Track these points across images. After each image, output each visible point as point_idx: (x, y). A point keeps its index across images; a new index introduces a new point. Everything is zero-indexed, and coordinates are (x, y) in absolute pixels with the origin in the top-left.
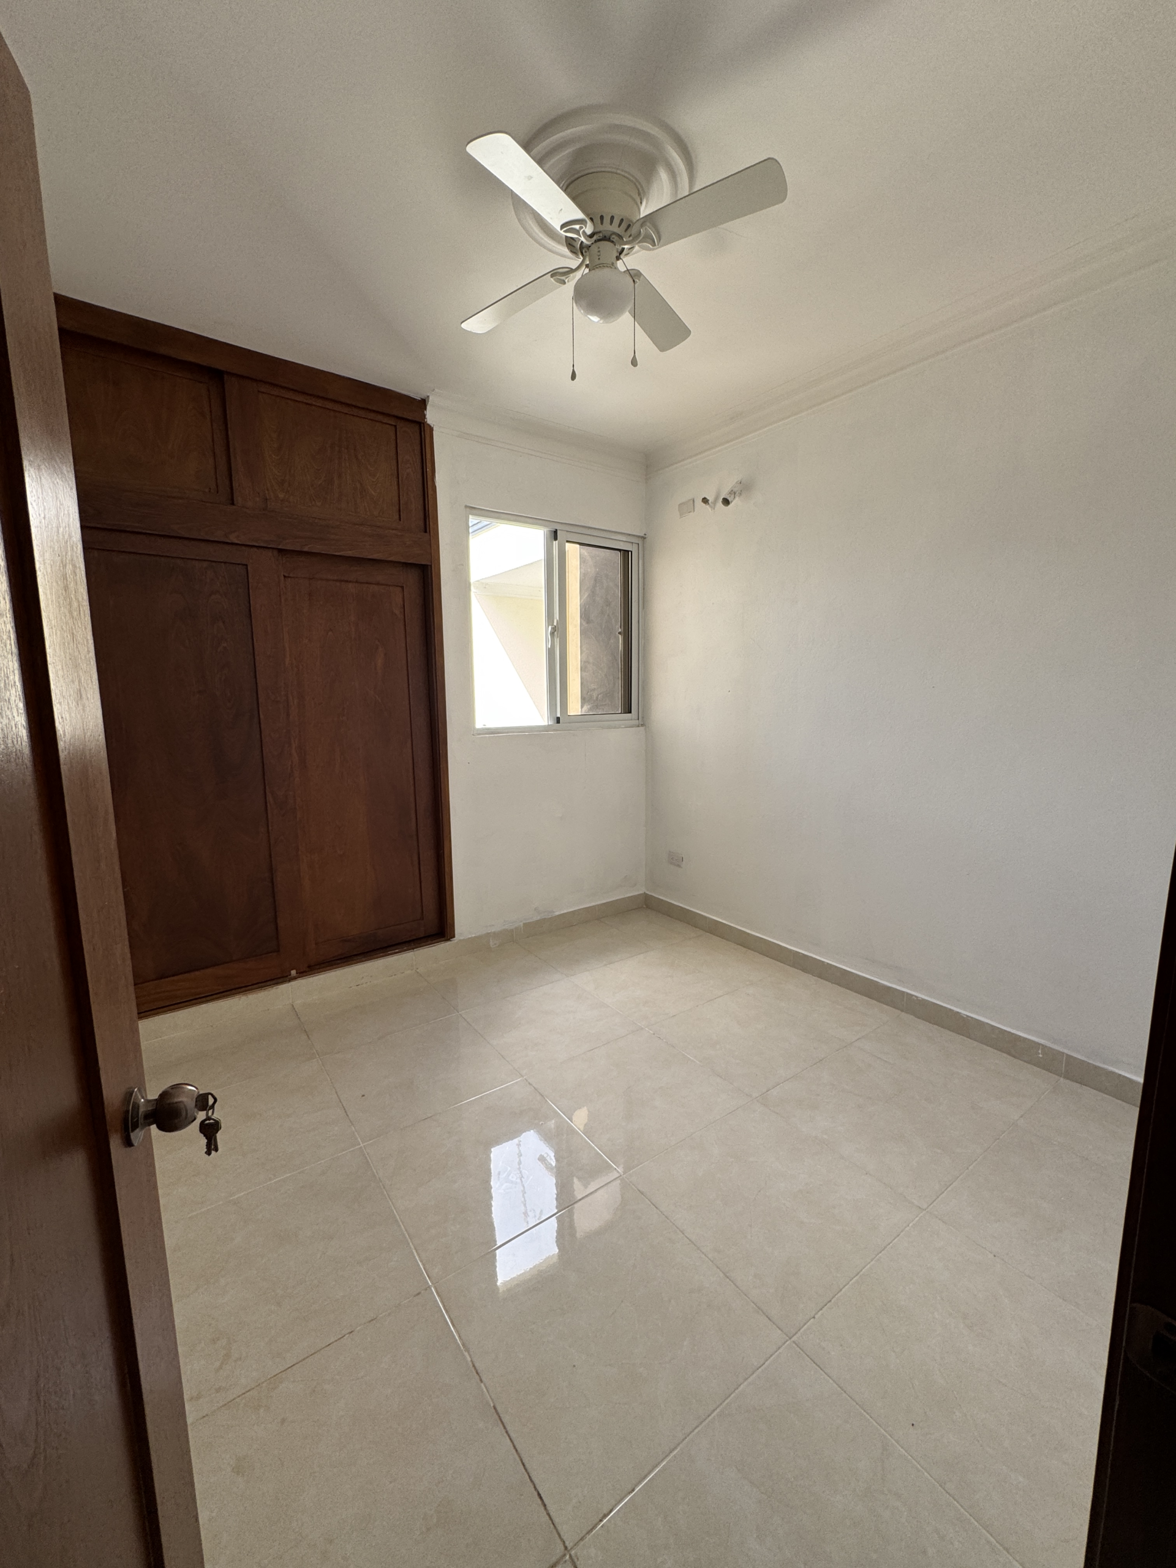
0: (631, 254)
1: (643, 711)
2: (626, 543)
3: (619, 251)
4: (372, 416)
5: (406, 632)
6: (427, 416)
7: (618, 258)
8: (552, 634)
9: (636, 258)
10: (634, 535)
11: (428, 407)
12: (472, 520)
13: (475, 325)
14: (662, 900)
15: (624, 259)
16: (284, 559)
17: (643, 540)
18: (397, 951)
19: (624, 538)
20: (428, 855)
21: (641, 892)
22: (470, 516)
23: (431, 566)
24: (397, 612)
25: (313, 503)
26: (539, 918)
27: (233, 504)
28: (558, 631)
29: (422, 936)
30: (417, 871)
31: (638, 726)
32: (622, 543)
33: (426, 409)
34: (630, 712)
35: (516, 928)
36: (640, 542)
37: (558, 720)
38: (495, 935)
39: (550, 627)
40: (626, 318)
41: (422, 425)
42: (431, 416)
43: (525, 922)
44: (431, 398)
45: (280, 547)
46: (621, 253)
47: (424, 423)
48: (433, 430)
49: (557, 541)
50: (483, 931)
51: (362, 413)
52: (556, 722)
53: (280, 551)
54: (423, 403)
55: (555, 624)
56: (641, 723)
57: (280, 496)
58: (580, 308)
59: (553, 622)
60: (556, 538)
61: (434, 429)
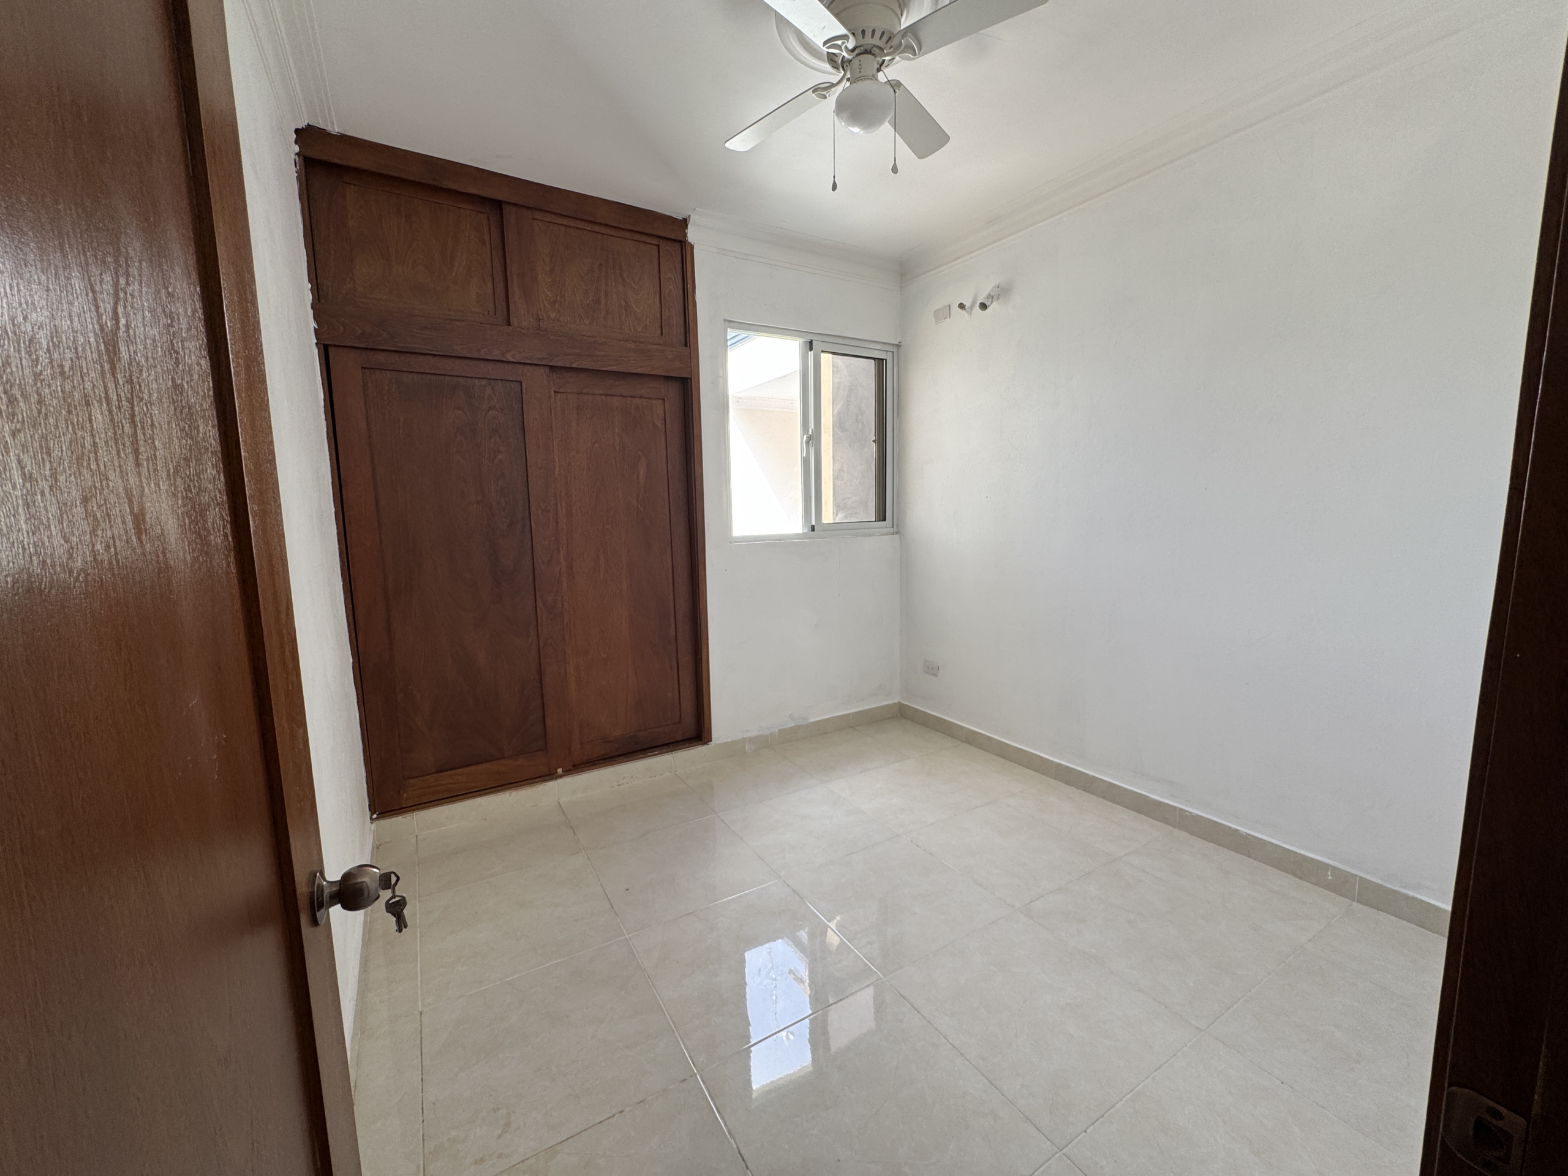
0: (891, 65)
1: (898, 519)
2: (881, 352)
3: (880, 63)
4: (637, 237)
5: (666, 443)
6: (688, 235)
7: (879, 70)
8: (807, 443)
9: (898, 69)
10: (888, 344)
11: (689, 226)
12: (731, 333)
13: (736, 144)
14: (917, 710)
15: (884, 71)
16: (555, 375)
17: (898, 349)
18: (656, 753)
19: (878, 347)
20: (686, 660)
21: (895, 701)
22: (729, 330)
23: (691, 379)
24: (659, 423)
25: (582, 321)
26: (793, 725)
27: (509, 325)
28: (813, 440)
29: (681, 738)
30: (676, 675)
31: (893, 534)
32: (877, 352)
33: (687, 228)
34: (885, 520)
35: (771, 734)
36: (894, 349)
37: (813, 528)
38: (751, 740)
39: (805, 437)
40: (887, 128)
41: (683, 243)
42: (692, 235)
43: (780, 728)
44: (691, 218)
45: (551, 364)
46: (881, 65)
47: (685, 242)
48: (693, 248)
49: (812, 352)
50: (739, 736)
51: (627, 234)
52: (810, 529)
53: (551, 367)
54: (685, 222)
55: (810, 433)
56: (895, 530)
57: (552, 316)
58: (841, 121)
59: (808, 432)
60: (811, 349)
61: (695, 247)
